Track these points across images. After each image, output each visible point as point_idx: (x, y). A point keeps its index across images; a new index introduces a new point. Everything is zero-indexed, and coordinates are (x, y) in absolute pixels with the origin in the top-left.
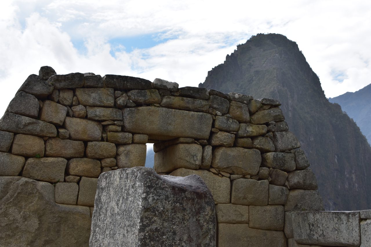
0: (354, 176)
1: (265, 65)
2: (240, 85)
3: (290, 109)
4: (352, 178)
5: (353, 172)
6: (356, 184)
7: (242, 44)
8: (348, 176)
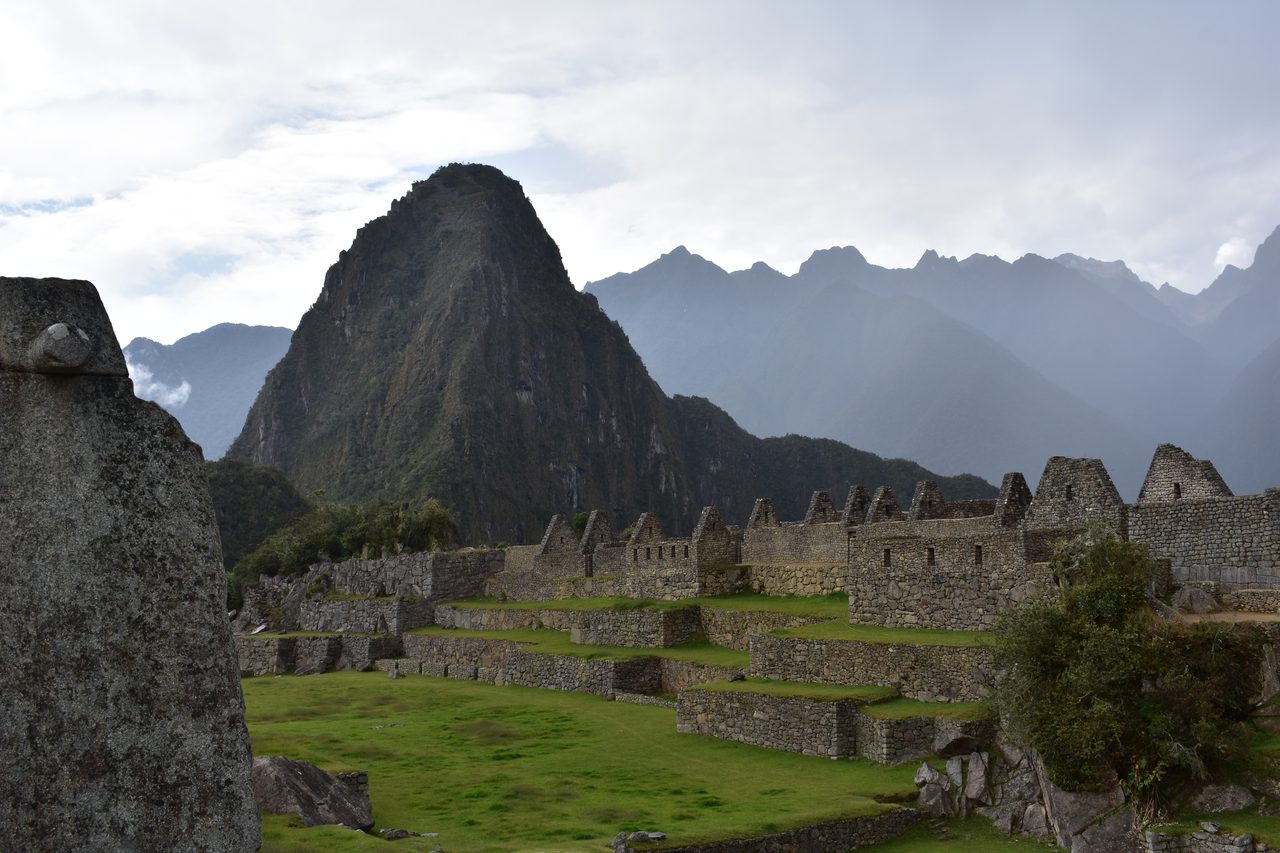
0: (614, 421)
1: (461, 221)
2: (415, 257)
3: (504, 301)
4: (611, 425)
5: (613, 414)
6: (618, 436)
7: (422, 182)
8: (603, 421)
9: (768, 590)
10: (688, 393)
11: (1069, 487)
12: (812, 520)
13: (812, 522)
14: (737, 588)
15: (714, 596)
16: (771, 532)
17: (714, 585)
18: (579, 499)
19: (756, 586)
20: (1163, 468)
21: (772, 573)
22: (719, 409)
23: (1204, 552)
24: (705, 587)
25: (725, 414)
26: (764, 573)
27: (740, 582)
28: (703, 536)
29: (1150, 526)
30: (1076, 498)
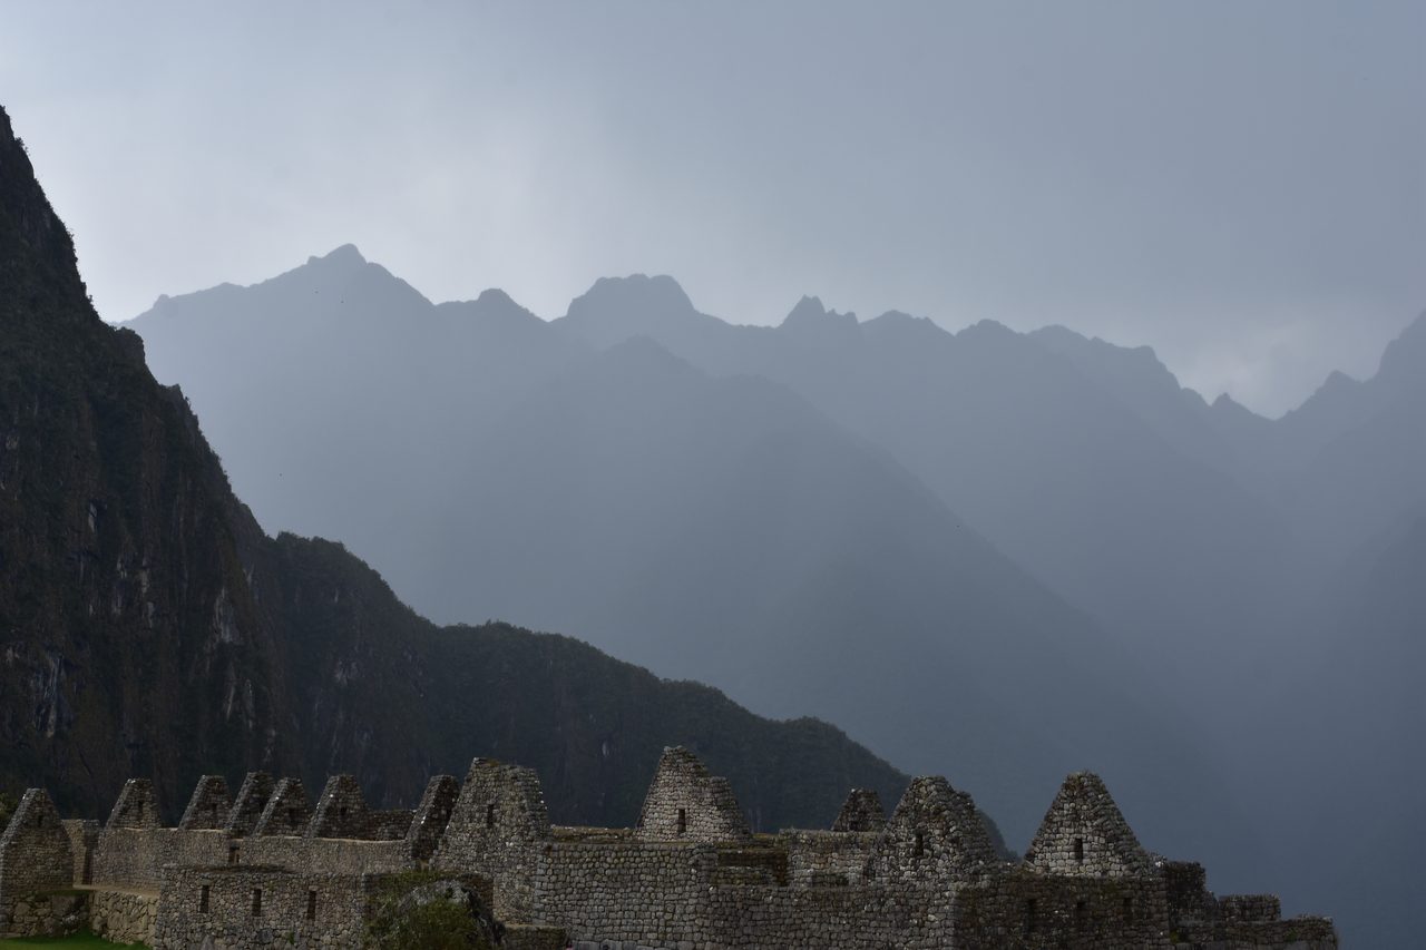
0: (144, 577)
4: (139, 584)
5: (144, 563)
6: (150, 605)
8: (124, 574)
9: (111, 932)
10: (306, 531)
11: (491, 807)
12: (191, 822)
13: (191, 825)
14: (68, 926)
15: (25, 938)
16: (134, 837)
17: (28, 919)
18: (59, 719)
19: (97, 927)
20: (667, 785)
21: (119, 906)
22: (363, 565)
23: (618, 921)
24: (12, 922)
25: (375, 575)
26: (111, 901)
27: (72, 917)
28: (17, 837)
29: (561, 878)
30: (497, 825)
